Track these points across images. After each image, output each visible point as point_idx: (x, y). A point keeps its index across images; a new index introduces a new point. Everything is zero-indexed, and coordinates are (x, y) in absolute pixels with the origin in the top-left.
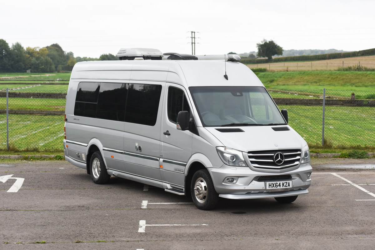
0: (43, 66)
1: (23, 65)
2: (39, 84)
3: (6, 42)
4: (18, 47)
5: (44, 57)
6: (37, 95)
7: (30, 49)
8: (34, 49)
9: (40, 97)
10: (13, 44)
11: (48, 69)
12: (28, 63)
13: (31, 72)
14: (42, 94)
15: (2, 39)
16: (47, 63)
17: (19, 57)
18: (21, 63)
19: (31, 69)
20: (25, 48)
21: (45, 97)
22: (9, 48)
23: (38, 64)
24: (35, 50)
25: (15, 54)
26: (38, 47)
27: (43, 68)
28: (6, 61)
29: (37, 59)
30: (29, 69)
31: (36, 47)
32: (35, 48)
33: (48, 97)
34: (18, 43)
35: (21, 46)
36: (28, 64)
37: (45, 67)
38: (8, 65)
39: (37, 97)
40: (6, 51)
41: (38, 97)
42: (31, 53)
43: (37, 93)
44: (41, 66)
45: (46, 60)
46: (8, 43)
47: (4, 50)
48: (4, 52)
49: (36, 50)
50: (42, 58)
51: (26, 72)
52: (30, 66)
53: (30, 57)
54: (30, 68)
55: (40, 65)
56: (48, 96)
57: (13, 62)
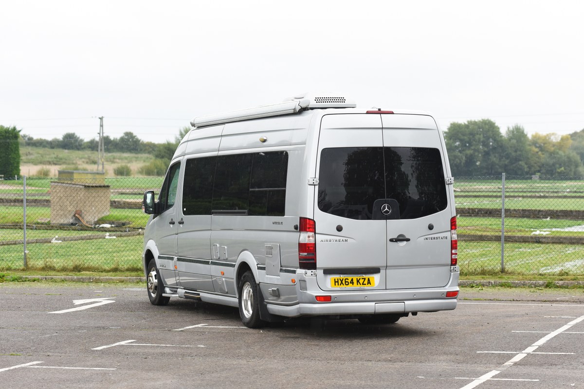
0: (563, 169)
1: (526, 166)
2: (519, 196)
3: (496, 125)
4: (518, 134)
5: (564, 152)
6: (469, 213)
7: (539, 138)
8: (545, 137)
9: (473, 215)
10: (508, 128)
11: (572, 174)
12: (535, 163)
13: (541, 178)
14: (476, 210)
15: (488, 120)
16: (569, 162)
17: (519, 153)
18: (522, 163)
19: (539, 174)
20: (530, 136)
21: (482, 215)
22: (501, 137)
23: (554, 165)
24: (547, 138)
25: (511, 147)
26: (553, 134)
27: (562, 171)
28: (494, 159)
29: (552, 154)
30: (537, 173)
31: (550, 134)
32: (547, 135)
33: (487, 215)
34: (519, 125)
35: (523, 132)
36: (535, 165)
37: (565, 169)
38: (497, 167)
39: (468, 216)
40: (495, 140)
41: (471, 216)
42: (541, 144)
43: (469, 209)
44: (559, 169)
45: (569, 158)
46: (499, 126)
47: (491, 140)
48: (491, 144)
49: (550, 138)
50: (561, 152)
51: (531, 178)
52: (538, 168)
53: (537, 152)
54: (539, 171)
55: (558, 166)
56: (486, 213)
57: (507, 162)
